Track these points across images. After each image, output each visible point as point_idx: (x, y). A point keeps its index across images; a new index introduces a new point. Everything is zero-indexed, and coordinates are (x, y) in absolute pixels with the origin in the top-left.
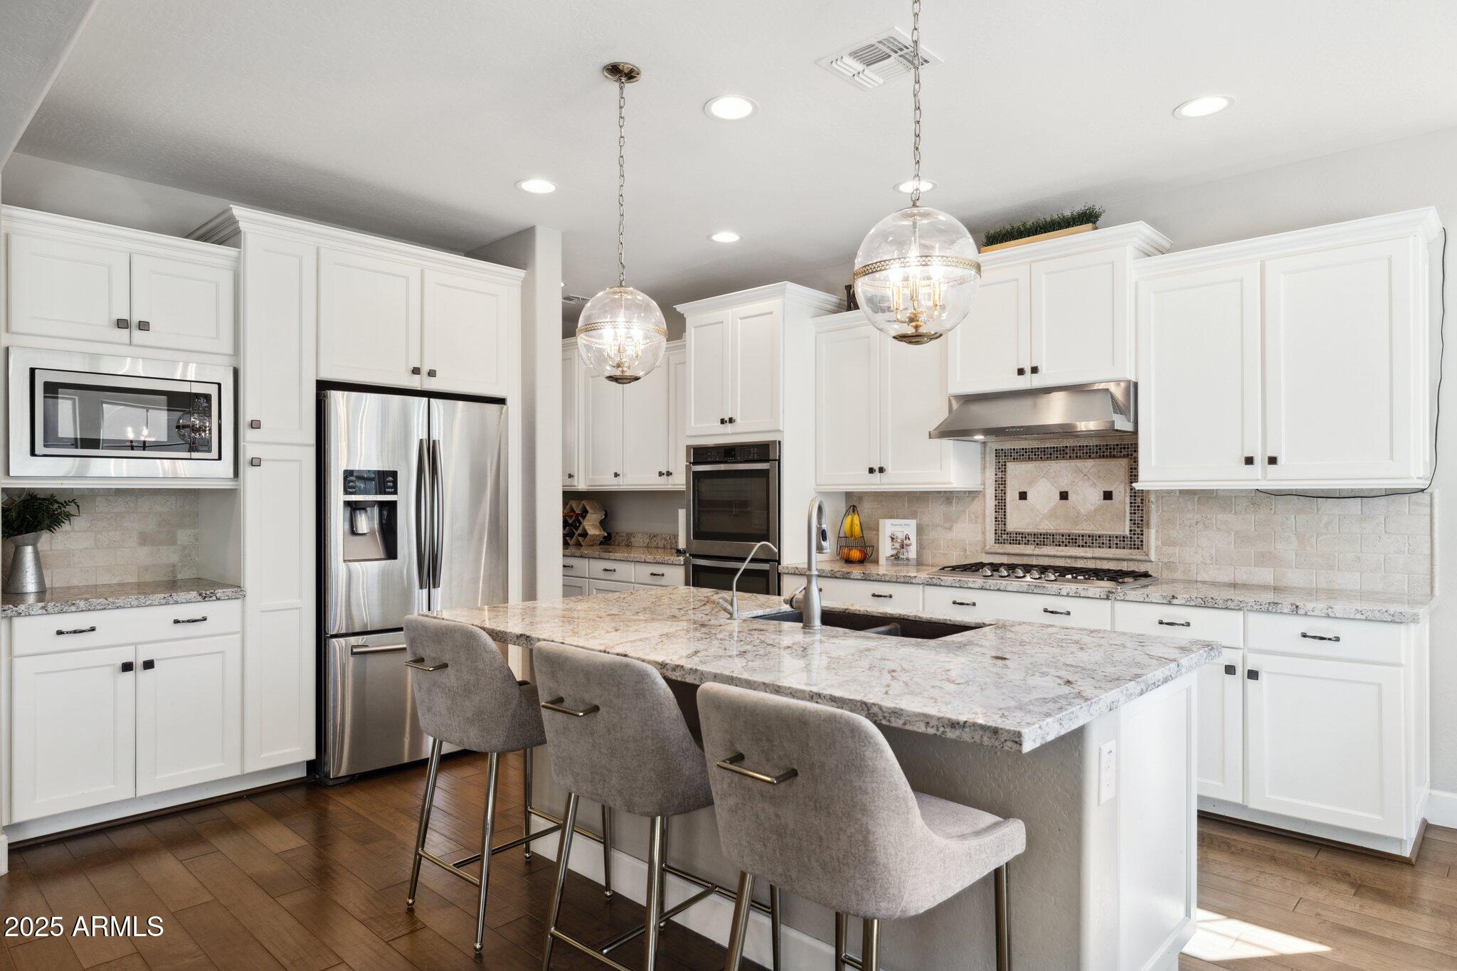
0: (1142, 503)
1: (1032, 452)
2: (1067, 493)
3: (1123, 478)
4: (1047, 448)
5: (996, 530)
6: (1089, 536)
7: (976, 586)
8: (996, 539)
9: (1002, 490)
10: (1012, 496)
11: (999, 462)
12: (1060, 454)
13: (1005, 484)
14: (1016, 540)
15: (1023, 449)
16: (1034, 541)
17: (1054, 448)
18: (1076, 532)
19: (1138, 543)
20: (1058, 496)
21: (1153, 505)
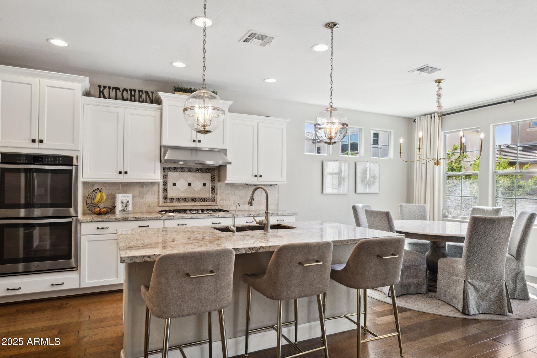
0: (214, 187)
1: (178, 169)
2: (191, 184)
3: (209, 179)
4: (184, 168)
5: (163, 197)
6: (198, 198)
7: (189, 218)
8: (163, 201)
9: (166, 182)
10: (170, 184)
11: (165, 172)
12: (188, 170)
13: (167, 180)
14: (171, 201)
15: (174, 167)
16: (179, 201)
17: (186, 168)
18: (194, 197)
19: (213, 200)
20: (188, 185)
21: (218, 188)
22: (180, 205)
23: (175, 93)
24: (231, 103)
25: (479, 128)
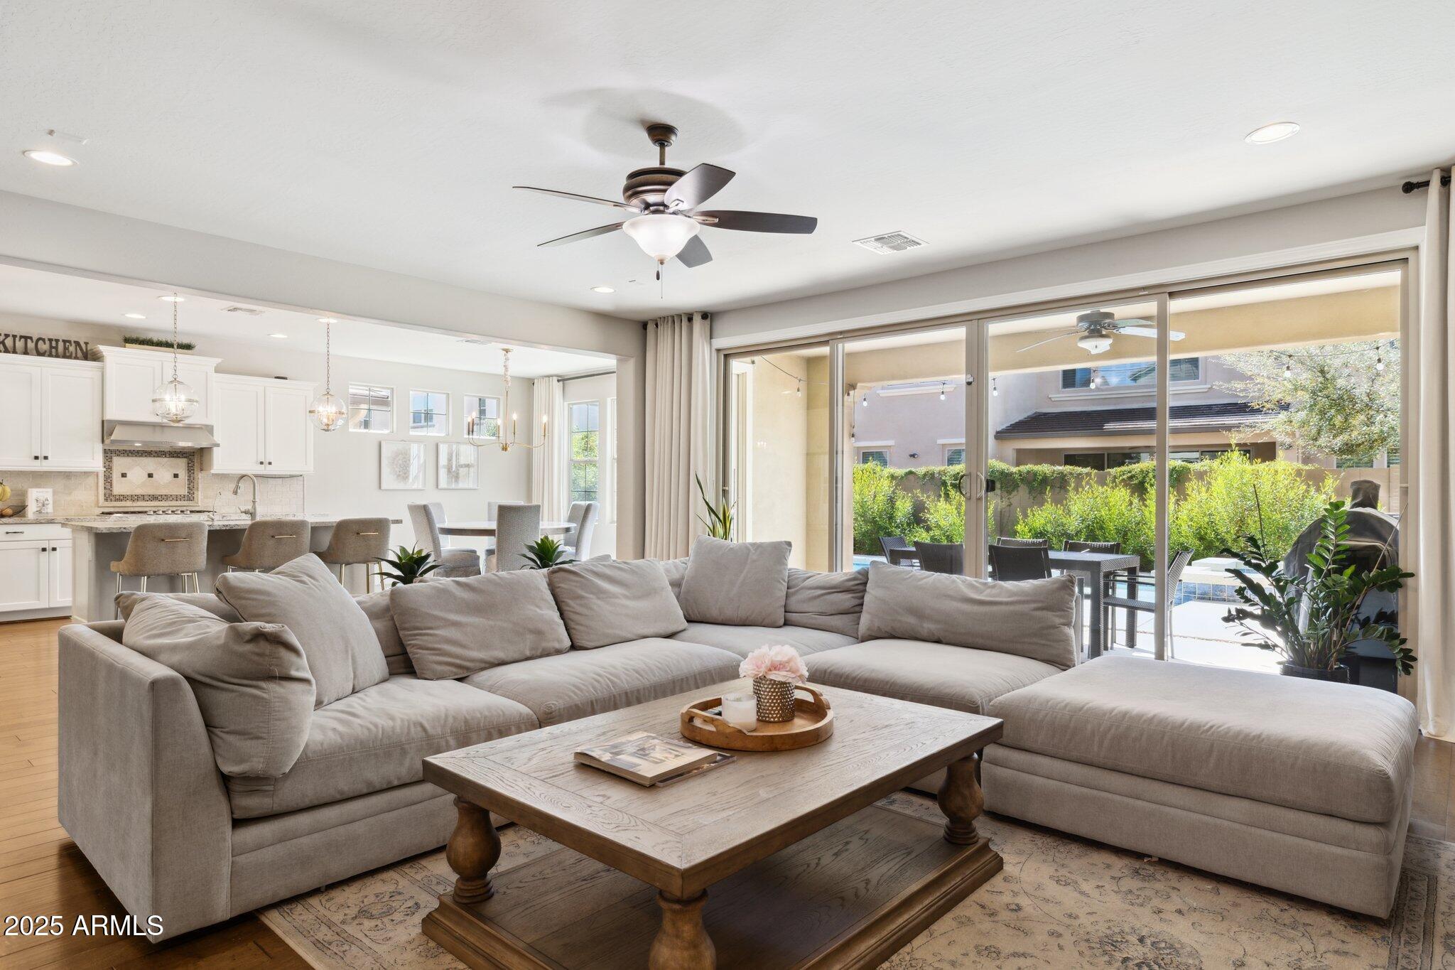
0: (193, 480)
1: (131, 452)
3: (184, 467)
4: (140, 451)
5: (105, 494)
6: (165, 495)
8: (105, 499)
9: (109, 472)
10: (116, 475)
11: (108, 456)
12: (149, 454)
13: (111, 468)
14: (119, 499)
15: (125, 450)
16: (130, 499)
17: (144, 451)
18: (158, 494)
19: (192, 498)
20: (147, 476)
21: (200, 481)
22: (135, 504)
23: (125, 347)
24: (219, 360)
25: (597, 401)
